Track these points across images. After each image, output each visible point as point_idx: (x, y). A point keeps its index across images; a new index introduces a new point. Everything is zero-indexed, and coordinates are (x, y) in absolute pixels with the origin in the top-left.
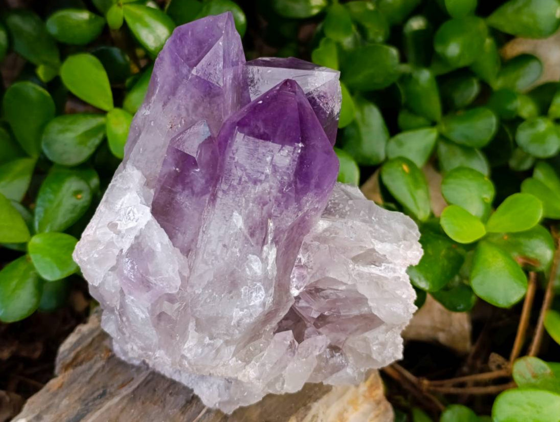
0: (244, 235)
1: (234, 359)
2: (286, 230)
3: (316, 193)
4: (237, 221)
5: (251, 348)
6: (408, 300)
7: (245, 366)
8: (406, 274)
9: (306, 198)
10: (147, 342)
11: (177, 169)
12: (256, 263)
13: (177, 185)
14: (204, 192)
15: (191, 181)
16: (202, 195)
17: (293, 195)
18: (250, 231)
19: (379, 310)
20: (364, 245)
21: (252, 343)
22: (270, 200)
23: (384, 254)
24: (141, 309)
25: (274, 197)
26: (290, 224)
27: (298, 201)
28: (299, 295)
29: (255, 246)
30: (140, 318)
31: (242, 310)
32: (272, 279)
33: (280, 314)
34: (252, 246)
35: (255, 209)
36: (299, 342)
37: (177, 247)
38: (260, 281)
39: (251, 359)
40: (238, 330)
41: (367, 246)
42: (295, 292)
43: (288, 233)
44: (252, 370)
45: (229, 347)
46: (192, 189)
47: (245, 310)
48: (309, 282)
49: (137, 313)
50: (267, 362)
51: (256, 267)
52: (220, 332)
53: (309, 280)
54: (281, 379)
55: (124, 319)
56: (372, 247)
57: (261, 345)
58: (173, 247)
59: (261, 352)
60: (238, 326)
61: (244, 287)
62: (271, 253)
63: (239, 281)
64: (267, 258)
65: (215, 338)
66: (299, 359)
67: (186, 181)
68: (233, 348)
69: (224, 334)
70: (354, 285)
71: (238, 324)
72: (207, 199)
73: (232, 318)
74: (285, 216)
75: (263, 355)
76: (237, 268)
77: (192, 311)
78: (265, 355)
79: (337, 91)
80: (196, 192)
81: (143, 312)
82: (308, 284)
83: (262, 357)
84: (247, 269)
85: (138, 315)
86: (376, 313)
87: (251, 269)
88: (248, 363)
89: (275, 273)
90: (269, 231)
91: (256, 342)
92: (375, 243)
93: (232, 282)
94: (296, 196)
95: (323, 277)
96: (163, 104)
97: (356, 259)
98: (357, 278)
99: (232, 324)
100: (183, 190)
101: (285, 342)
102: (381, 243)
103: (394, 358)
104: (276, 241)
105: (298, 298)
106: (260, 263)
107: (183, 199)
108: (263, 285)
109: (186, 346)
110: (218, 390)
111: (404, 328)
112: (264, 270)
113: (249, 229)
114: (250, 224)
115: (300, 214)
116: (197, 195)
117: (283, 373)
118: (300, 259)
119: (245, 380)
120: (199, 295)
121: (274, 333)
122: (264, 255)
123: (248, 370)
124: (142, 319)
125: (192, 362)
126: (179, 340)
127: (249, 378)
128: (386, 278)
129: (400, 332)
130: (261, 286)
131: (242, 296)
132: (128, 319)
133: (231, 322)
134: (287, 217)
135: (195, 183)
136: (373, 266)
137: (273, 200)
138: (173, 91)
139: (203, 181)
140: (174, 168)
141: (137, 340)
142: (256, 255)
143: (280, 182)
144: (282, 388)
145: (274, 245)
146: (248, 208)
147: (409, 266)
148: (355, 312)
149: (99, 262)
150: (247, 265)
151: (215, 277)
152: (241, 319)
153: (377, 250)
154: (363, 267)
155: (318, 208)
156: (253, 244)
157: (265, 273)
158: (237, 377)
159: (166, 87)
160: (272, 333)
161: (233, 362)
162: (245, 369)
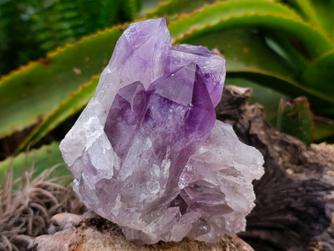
0: (152, 153)
1: (141, 220)
2: (177, 153)
3: (199, 133)
4: (149, 144)
5: (151, 215)
6: (250, 200)
7: (147, 225)
8: (251, 184)
9: (192, 135)
10: (93, 202)
11: (120, 108)
12: (157, 170)
13: (119, 117)
14: (133, 123)
15: (127, 116)
16: (132, 125)
17: (183, 133)
18: (156, 150)
19: (231, 203)
20: (227, 164)
21: (153, 212)
22: (170, 134)
23: (240, 171)
24: (91, 185)
25: (172, 133)
26: (180, 149)
27: (186, 136)
28: (184, 189)
29: (157, 159)
30: (90, 189)
31: (146, 194)
32: (165, 180)
33: (171, 198)
34: (156, 159)
35: (160, 138)
36: (182, 214)
37: (115, 152)
38: (158, 180)
39: (151, 221)
40: (143, 205)
41: (229, 165)
42: (182, 187)
43: (179, 154)
44: (151, 228)
45: (138, 213)
46: (127, 120)
47: (148, 195)
48: (191, 181)
49: (89, 186)
50: (160, 224)
51: (157, 172)
52: (134, 204)
53: (192, 180)
54: (169, 234)
55: (82, 188)
56: (232, 166)
57: (158, 214)
58: (113, 151)
59: (157, 218)
60: (143, 203)
61: (149, 182)
62: (167, 165)
63: (146, 178)
64: (164, 167)
65: (130, 207)
66: (181, 224)
67: (124, 115)
68: (140, 214)
69: (136, 206)
70: (219, 186)
71: (144, 202)
72: (135, 127)
73: (140, 198)
74: (178, 144)
75: (159, 219)
76: (146, 171)
77: (119, 190)
78: (160, 219)
79: (223, 71)
80: (129, 123)
81: (92, 186)
82: (191, 183)
83: (158, 220)
84: (152, 172)
85: (89, 187)
86: (229, 205)
87: (154, 172)
88: (149, 223)
89: (168, 177)
90: (167, 152)
91: (156, 212)
92: (235, 164)
93: (142, 178)
94: (185, 134)
95: (200, 180)
96: (117, 68)
97: (222, 172)
98: (221, 183)
99: (140, 202)
100: (122, 120)
101: (173, 214)
102: (239, 164)
103: (240, 230)
104: (170, 158)
105: (183, 190)
106: (159, 170)
107: (122, 125)
108: (160, 183)
109: (114, 209)
110: (134, 233)
111: (247, 215)
112: (161, 174)
113: (155, 150)
114: (156, 147)
115: (187, 144)
116: (129, 124)
117: (171, 230)
118: (187, 168)
119: (146, 232)
120: (123, 182)
121: (168, 207)
122: (162, 165)
123: (148, 227)
124: (91, 189)
125: (117, 218)
126: (110, 205)
127: (148, 231)
128: (239, 185)
129: (245, 216)
130: (159, 183)
131: (148, 186)
132: (84, 188)
133: (139, 200)
134: (179, 145)
135: (129, 117)
136: (232, 176)
137: (171, 135)
138: (123, 62)
139: (134, 117)
140: (118, 107)
141: (88, 200)
142: (158, 165)
143: (176, 125)
144: (169, 239)
145: (169, 160)
146: (156, 137)
147: (254, 179)
148: (216, 203)
149: (72, 153)
150: (152, 170)
151: (133, 173)
152: (145, 200)
153: (235, 168)
154: (226, 176)
155: (200, 141)
156: (156, 158)
157: (162, 176)
158: (142, 230)
159: (120, 59)
160: (166, 207)
161: (139, 222)
162: (147, 226)
